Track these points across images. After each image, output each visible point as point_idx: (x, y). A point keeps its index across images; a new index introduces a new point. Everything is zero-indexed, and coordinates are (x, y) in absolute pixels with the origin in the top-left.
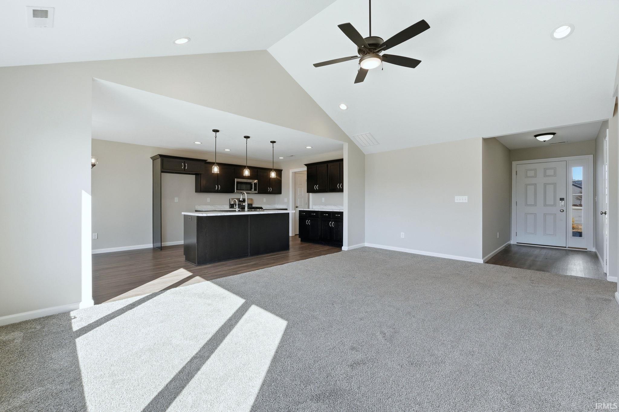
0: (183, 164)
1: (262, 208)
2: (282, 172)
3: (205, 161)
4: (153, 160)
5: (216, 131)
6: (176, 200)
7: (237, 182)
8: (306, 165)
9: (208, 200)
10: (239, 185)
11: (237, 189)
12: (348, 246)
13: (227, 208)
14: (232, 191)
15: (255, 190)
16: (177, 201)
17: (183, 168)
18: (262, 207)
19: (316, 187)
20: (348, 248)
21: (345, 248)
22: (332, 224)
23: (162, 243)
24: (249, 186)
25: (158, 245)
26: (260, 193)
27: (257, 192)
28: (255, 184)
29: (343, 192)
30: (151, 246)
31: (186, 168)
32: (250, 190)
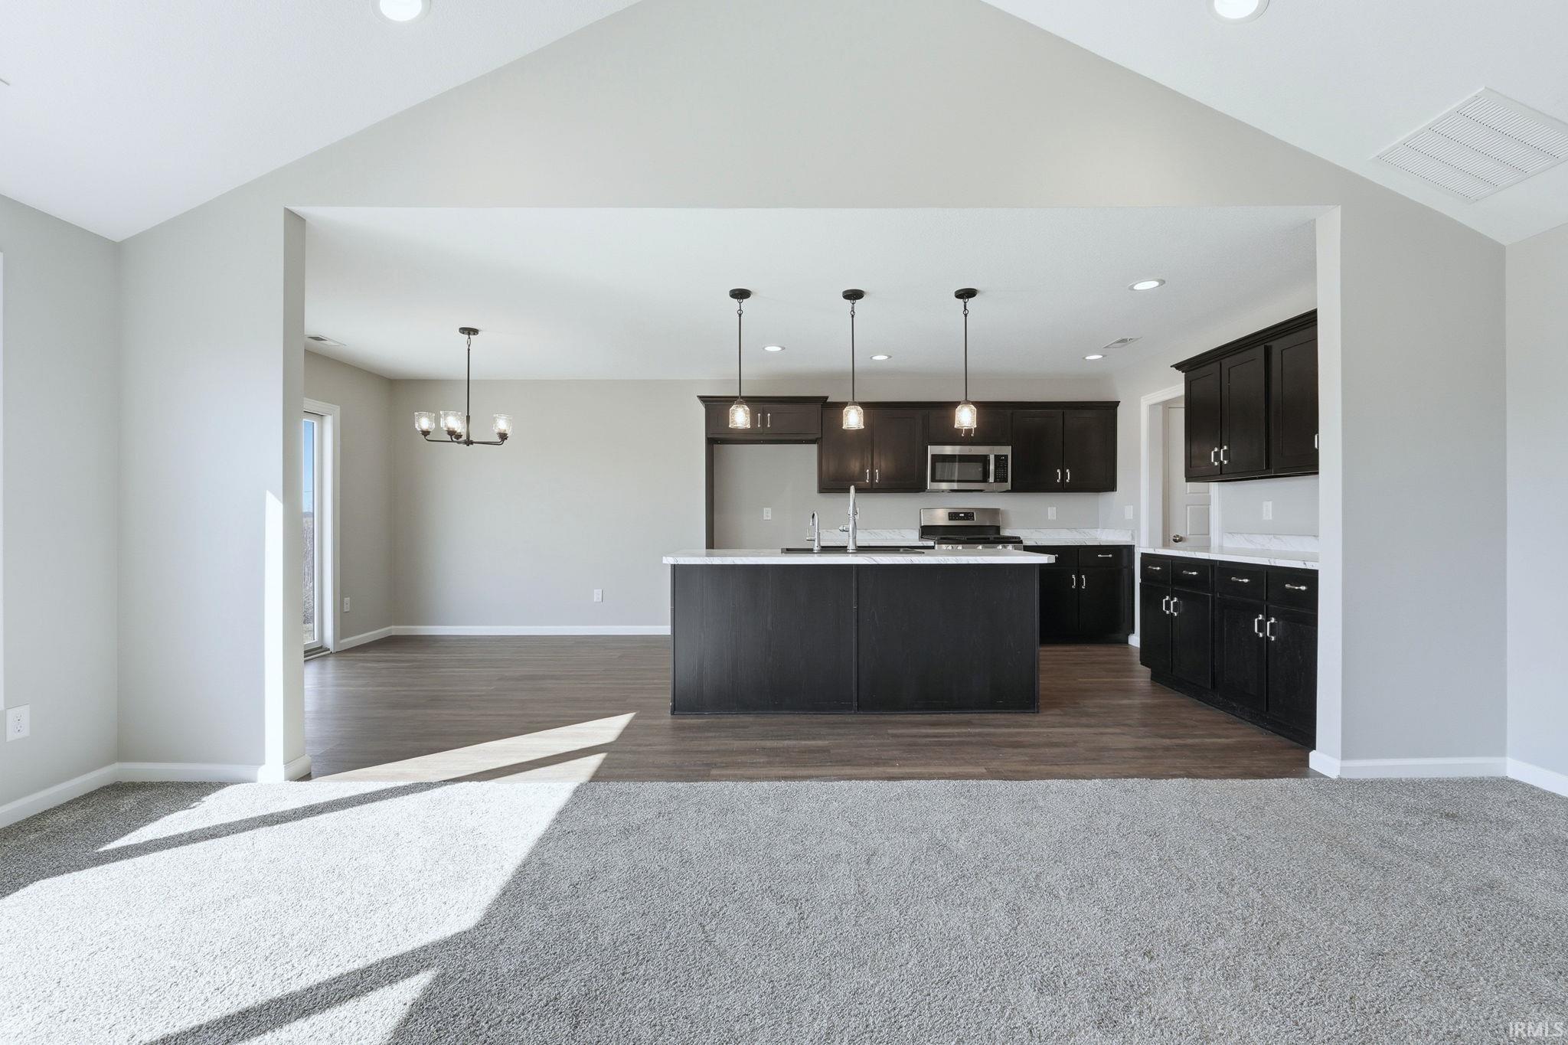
0: (759, 414)
1: (1021, 542)
2: (1120, 410)
3: (822, 401)
5: (741, 294)
6: (767, 514)
7: (933, 456)
8: (1178, 367)
10: (939, 465)
11: (935, 481)
12: (1343, 758)
13: (913, 538)
14: (919, 487)
15: (1000, 478)
16: (771, 516)
17: (759, 426)
18: (1019, 538)
19: (1218, 455)
20: (1342, 768)
21: (1324, 760)
22: (1265, 627)
24: (976, 469)
26: (1016, 489)
27: (1008, 485)
28: (1000, 460)
29: (1317, 473)
31: (768, 426)
32: (981, 479)
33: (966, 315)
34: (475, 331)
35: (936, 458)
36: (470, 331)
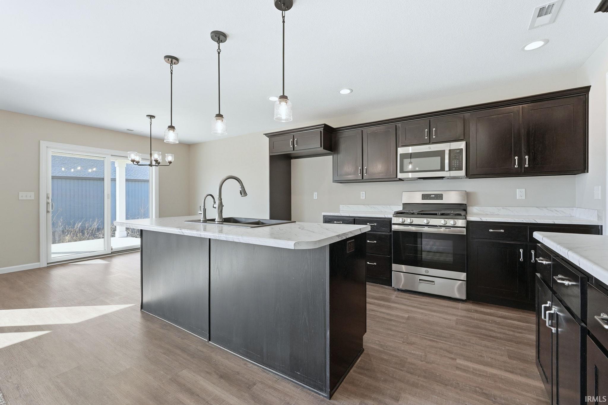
0: (291, 140)
2: (591, 94)
3: (322, 127)
6: (315, 195)
7: (400, 155)
9: (363, 195)
10: (406, 161)
11: (401, 172)
15: (456, 167)
16: (316, 198)
17: (291, 146)
31: (296, 146)
32: (439, 169)
34: (154, 117)
35: (404, 156)
36: (152, 117)
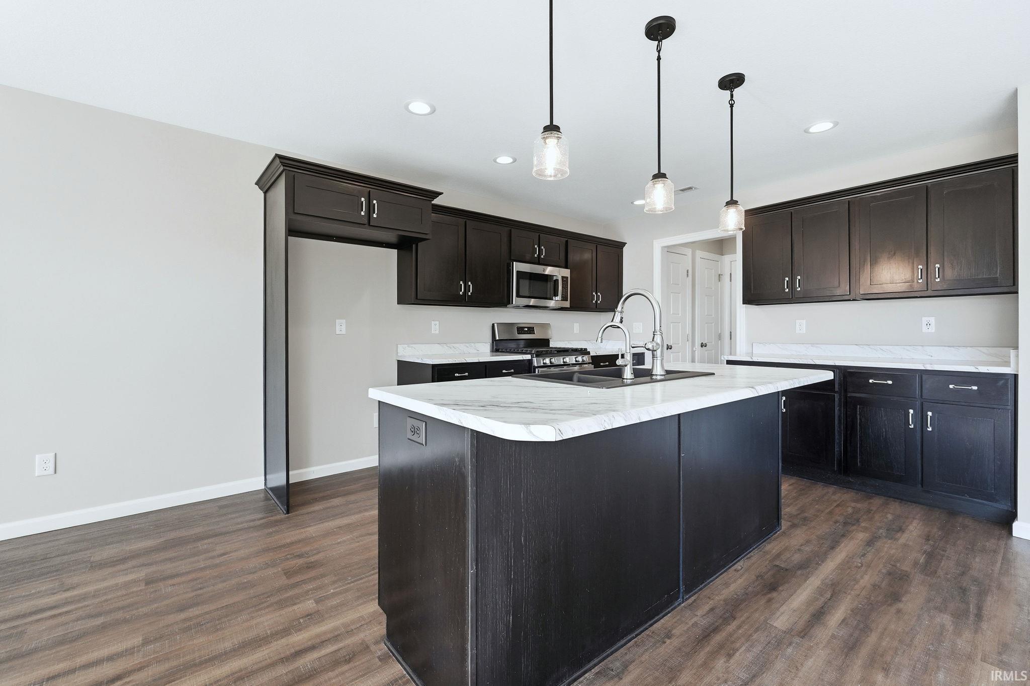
0: (363, 199)
3: (434, 197)
4: (265, 193)
6: (341, 327)
7: (518, 272)
9: (435, 328)
11: (518, 296)
14: (503, 301)
15: (564, 298)
16: (344, 332)
17: (363, 213)
23: (291, 473)
25: (278, 479)
27: (567, 304)
28: (564, 279)
30: (256, 483)
31: (375, 216)
33: (732, 106)
35: (520, 275)
